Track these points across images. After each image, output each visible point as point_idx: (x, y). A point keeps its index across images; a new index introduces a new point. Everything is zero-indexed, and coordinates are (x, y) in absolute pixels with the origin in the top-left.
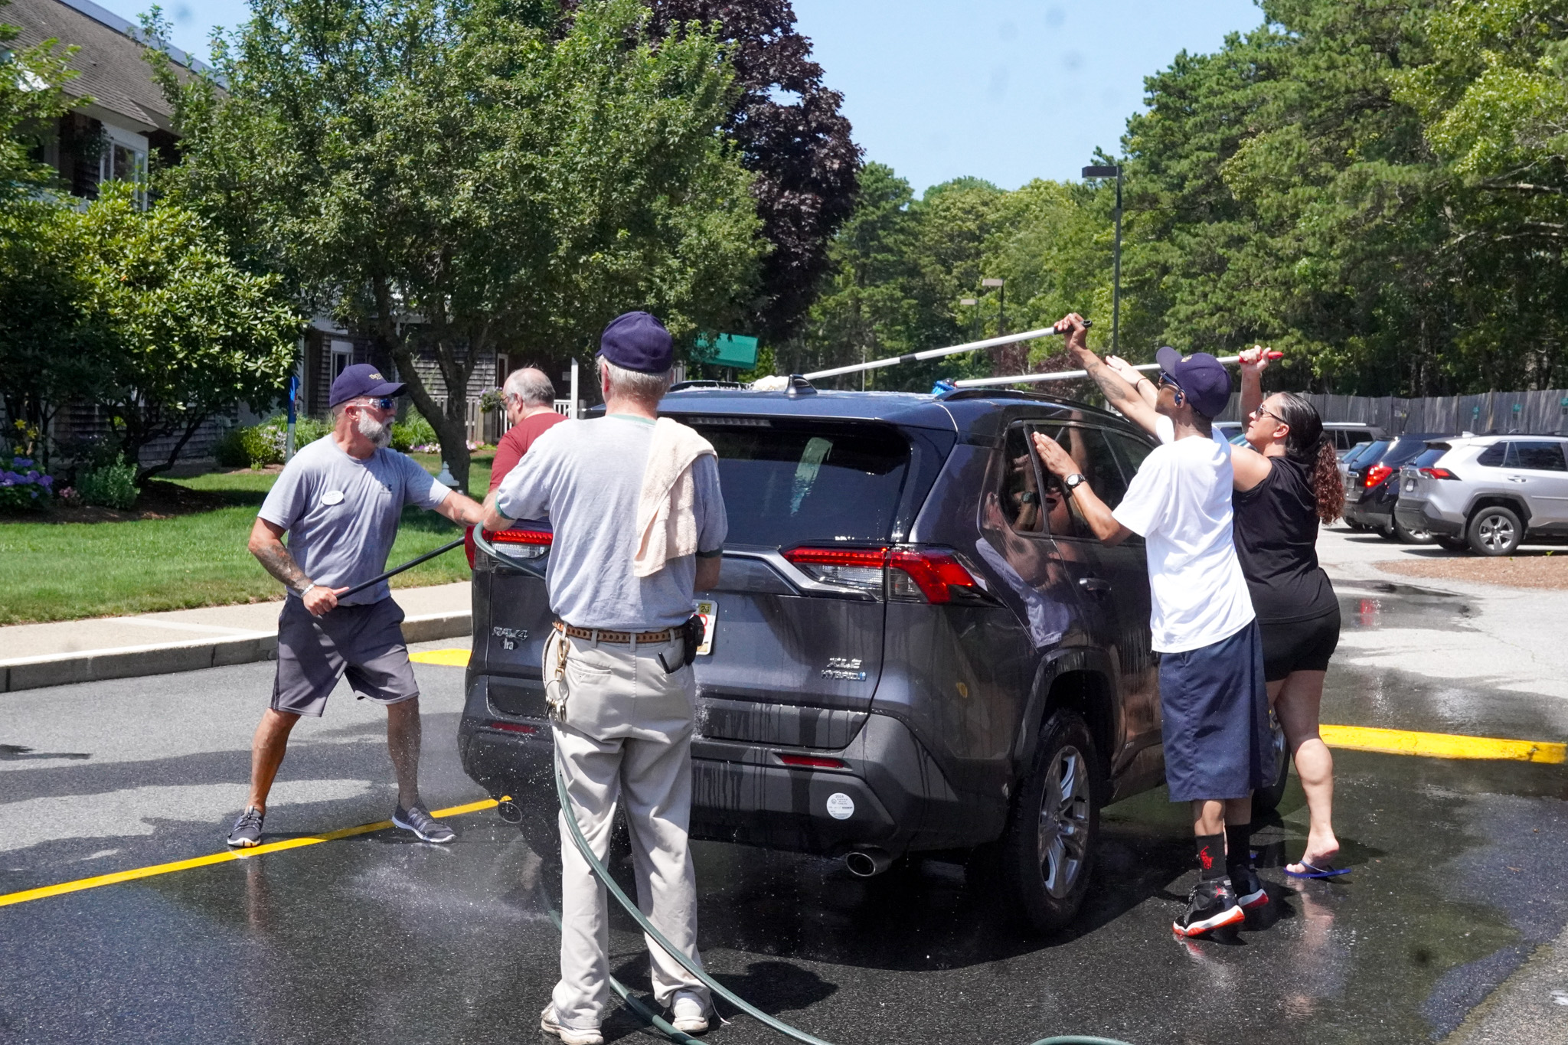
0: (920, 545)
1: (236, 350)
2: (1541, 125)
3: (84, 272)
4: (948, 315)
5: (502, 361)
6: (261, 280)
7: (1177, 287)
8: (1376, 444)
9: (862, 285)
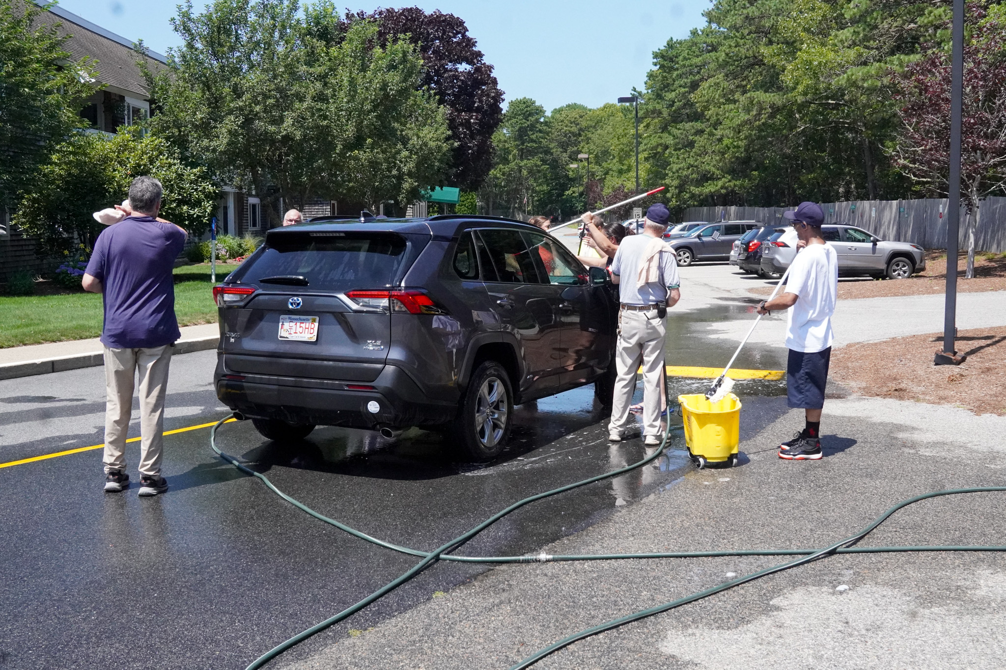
0: (406, 287)
1: (184, 205)
2: (832, 72)
3: (109, 172)
4: (565, 173)
5: (334, 204)
6: (195, 170)
7: (671, 155)
8: (754, 231)
9: (522, 159)
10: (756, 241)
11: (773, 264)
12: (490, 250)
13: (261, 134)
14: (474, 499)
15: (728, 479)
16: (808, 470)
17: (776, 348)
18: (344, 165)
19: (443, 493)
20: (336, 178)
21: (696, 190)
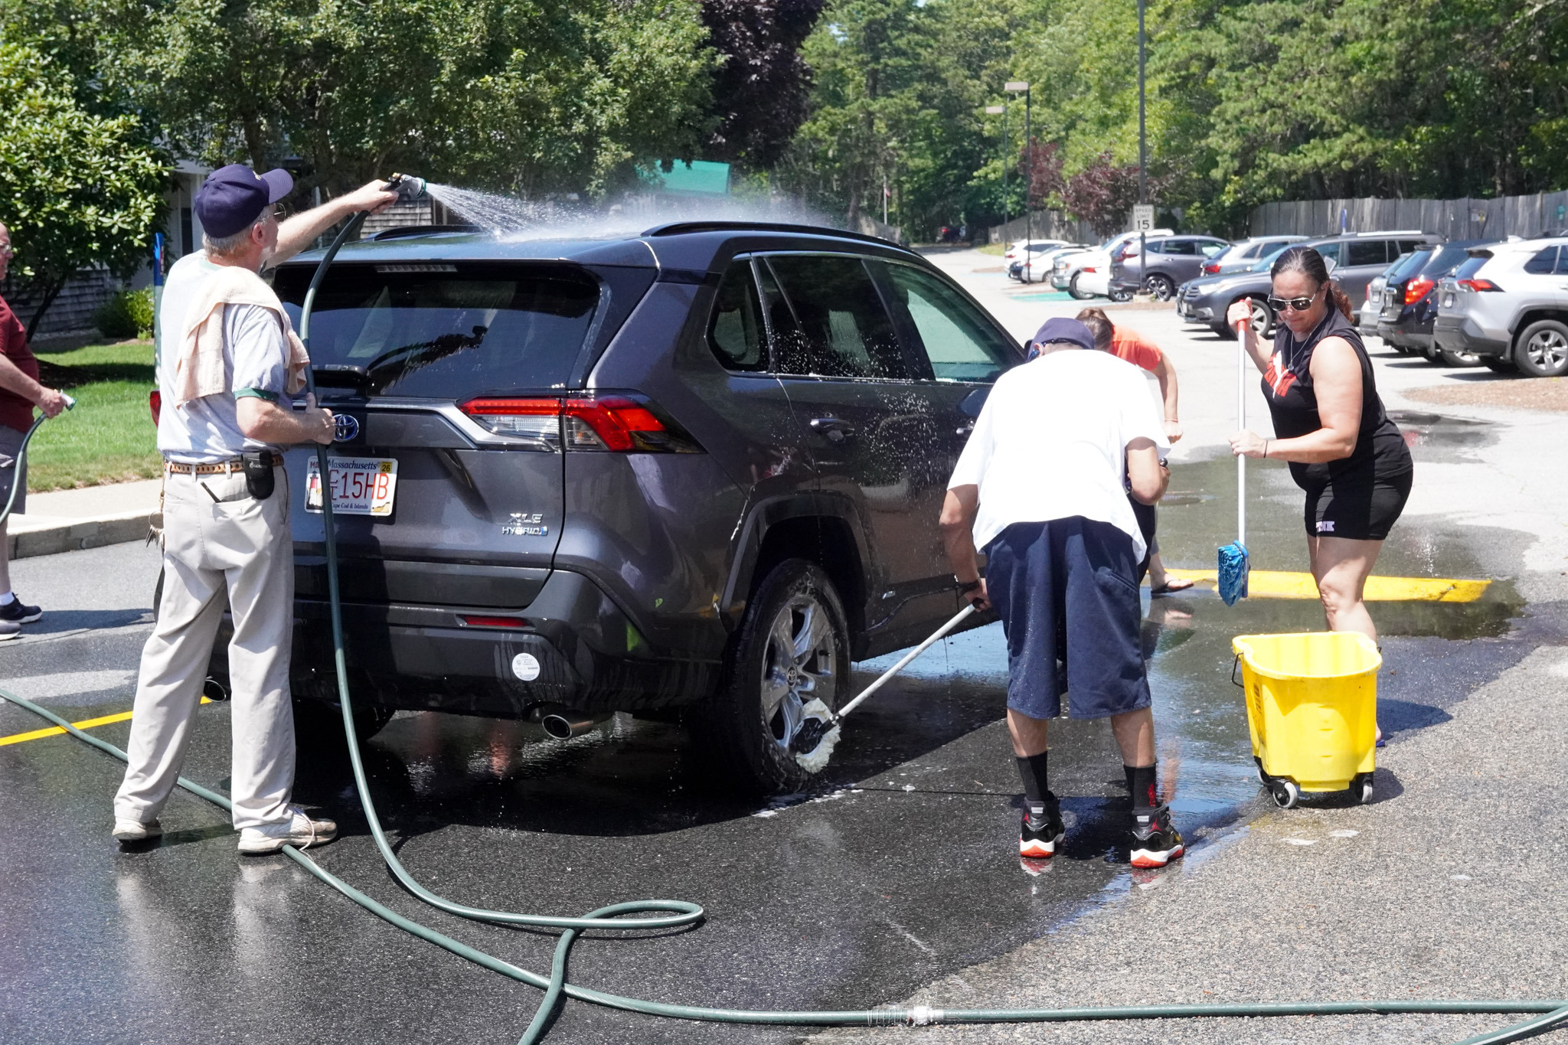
0: (599, 391)
1: (88, 205)
4: (975, 127)
6: (112, 124)
7: (1222, 81)
8: (1418, 254)
9: (874, 96)
10: (1422, 279)
11: (1463, 333)
12: (795, 304)
13: (265, 40)
14: (758, 878)
15: (1352, 833)
16: (1547, 813)
17: (1468, 527)
18: (459, 111)
19: (688, 864)
20: (444, 141)
21: (1278, 161)
